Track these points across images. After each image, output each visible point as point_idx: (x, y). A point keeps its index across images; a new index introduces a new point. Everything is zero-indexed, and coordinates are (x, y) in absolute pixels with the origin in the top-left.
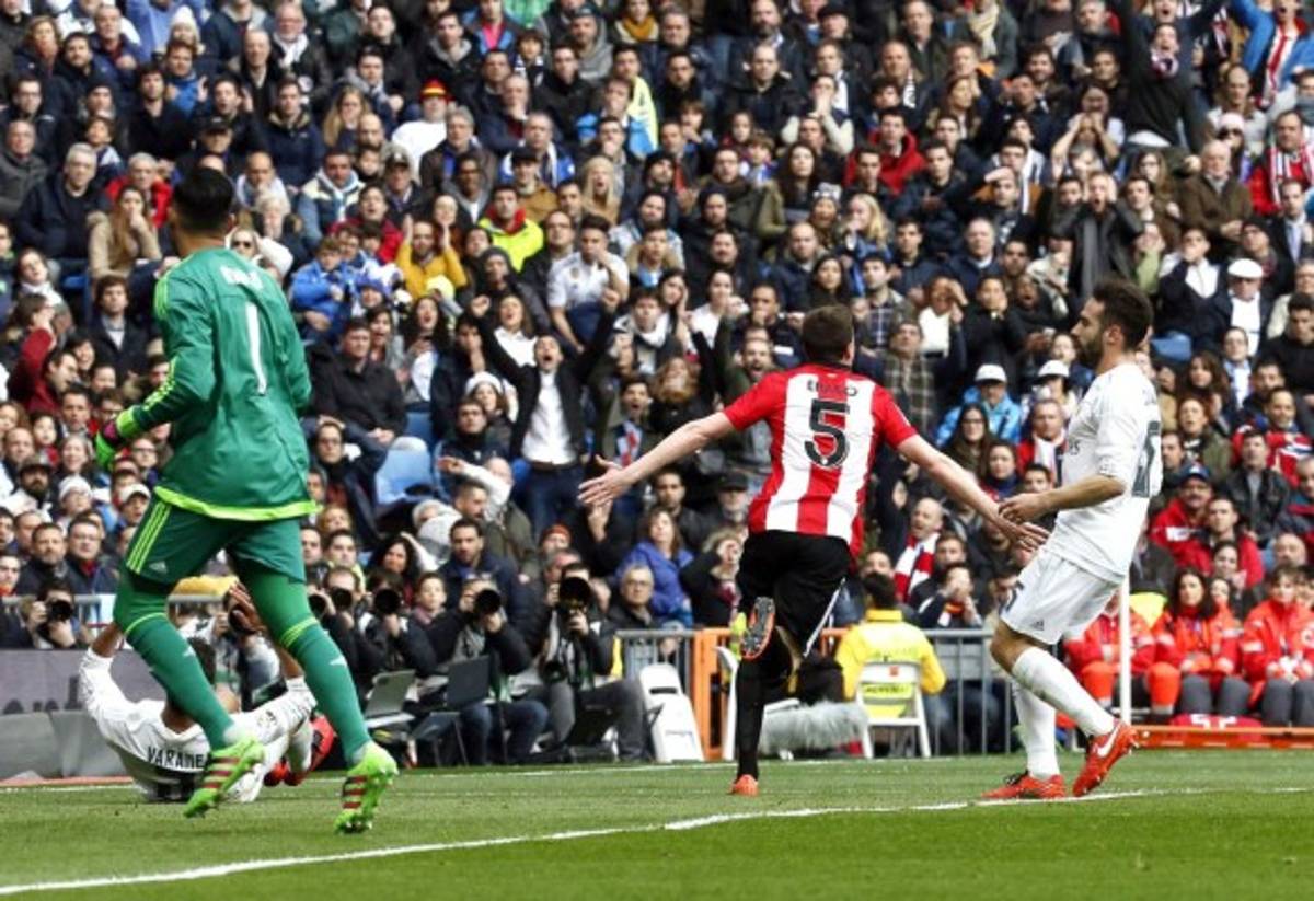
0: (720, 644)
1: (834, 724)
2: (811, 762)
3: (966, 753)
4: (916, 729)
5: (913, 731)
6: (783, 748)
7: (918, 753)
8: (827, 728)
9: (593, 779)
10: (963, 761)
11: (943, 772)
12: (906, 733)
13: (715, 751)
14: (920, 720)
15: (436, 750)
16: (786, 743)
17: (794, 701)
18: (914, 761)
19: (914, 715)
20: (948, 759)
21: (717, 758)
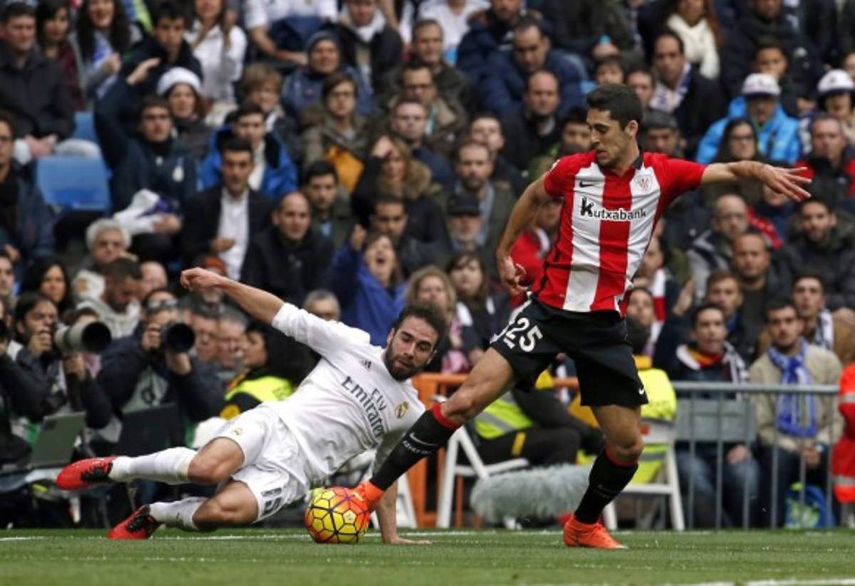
0: (438, 392)
1: (570, 488)
2: (545, 533)
3: (724, 526)
4: (667, 498)
5: (663, 501)
6: (512, 515)
7: (669, 525)
8: (563, 495)
9: (290, 546)
10: (722, 536)
11: (700, 548)
12: (656, 502)
13: (428, 517)
14: (673, 488)
15: (103, 508)
16: (514, 511)
17: (521, 462)
18: (665, 534)
19: (666, 482)
20: (706, 533)
21: (431, 526)
